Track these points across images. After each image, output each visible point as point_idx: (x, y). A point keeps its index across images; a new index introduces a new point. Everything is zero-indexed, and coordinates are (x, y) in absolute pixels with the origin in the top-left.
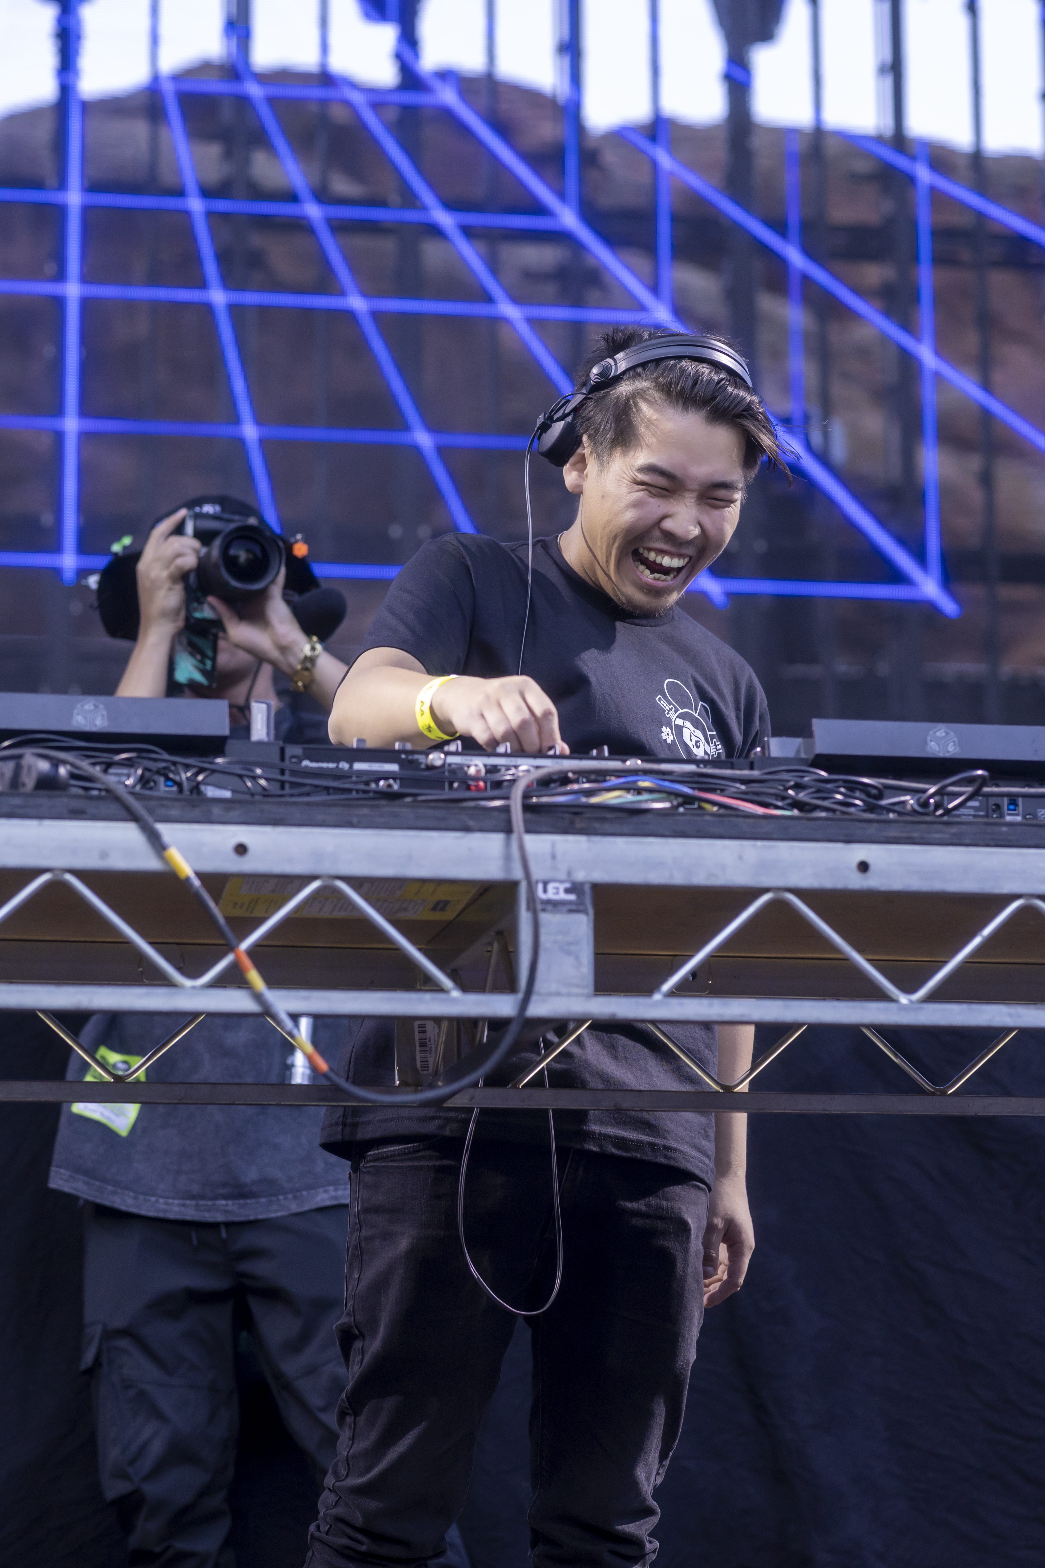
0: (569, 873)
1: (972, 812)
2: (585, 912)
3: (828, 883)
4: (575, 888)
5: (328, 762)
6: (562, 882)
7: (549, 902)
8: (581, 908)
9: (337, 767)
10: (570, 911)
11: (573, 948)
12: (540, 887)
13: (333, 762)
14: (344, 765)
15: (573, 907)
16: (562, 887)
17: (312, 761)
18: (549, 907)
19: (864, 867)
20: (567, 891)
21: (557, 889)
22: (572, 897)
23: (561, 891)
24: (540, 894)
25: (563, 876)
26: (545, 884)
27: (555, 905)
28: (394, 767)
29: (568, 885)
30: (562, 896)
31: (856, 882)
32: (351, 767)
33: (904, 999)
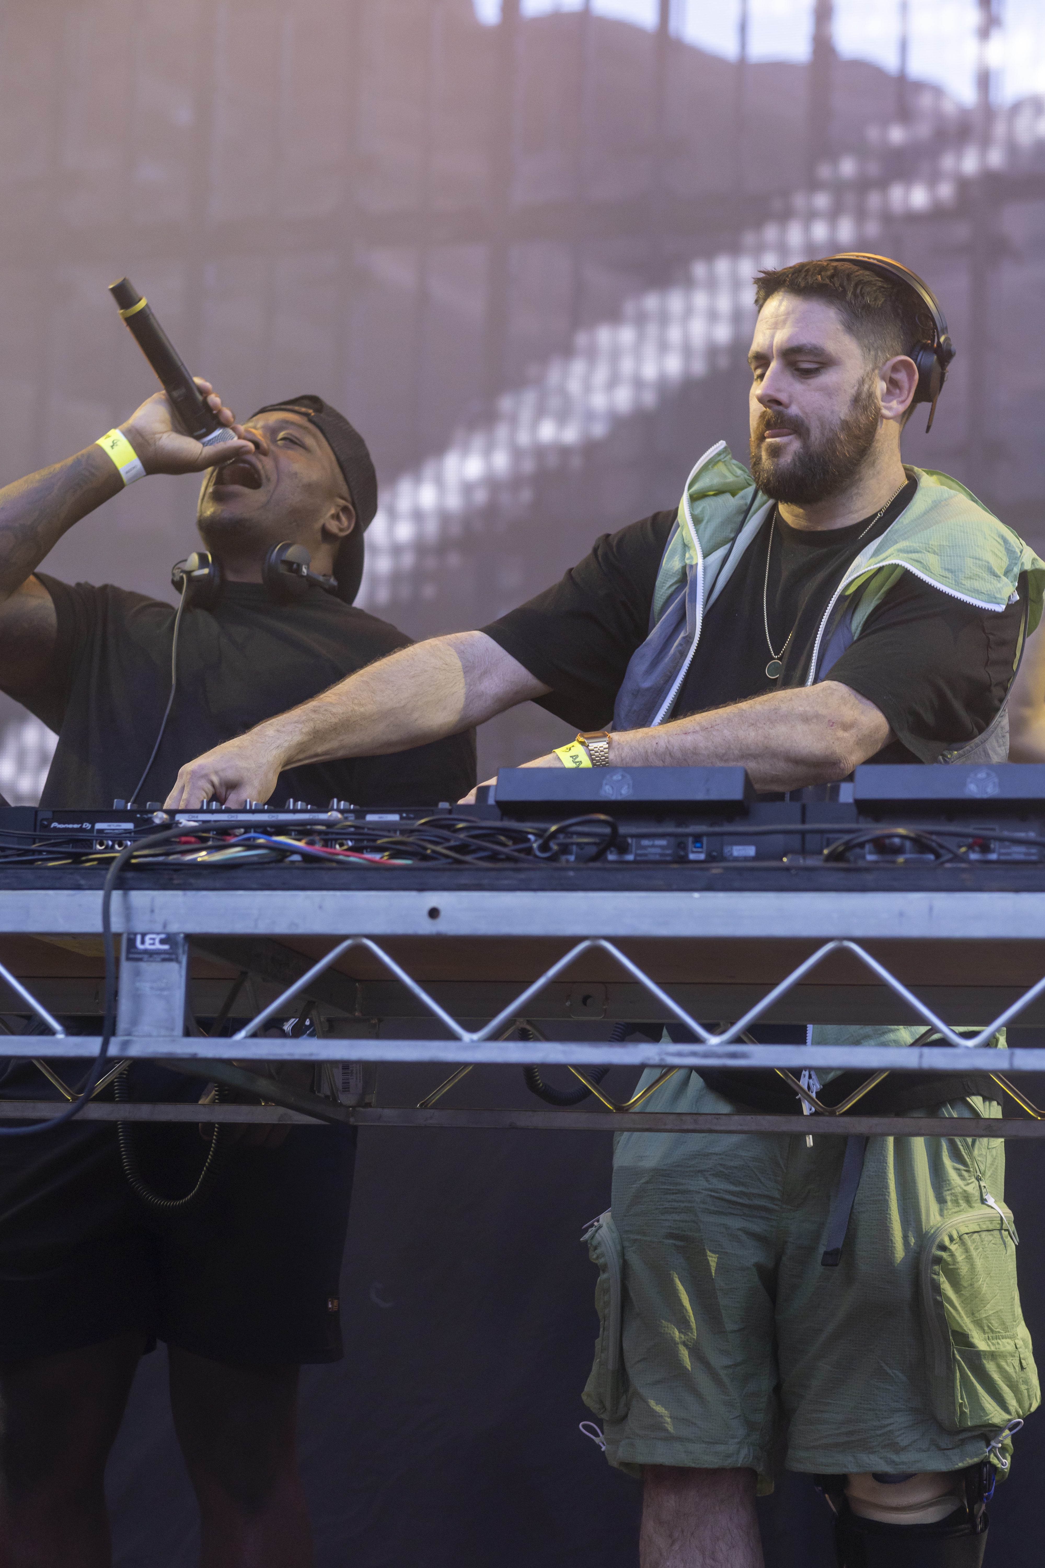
0: (165, 925)
1: (658, 851)
2: (177, 961)
3: (400, 929)
4: (168, 939)
5: (73, 824)
6: (158, 934)
7: (146, 952)
8: (173, 957)
9: (81, 827)
10: (164, 960)
11: (165, 993)
12: (139, 938)
13: (78, 824)
14: (87, 826)
15: (167, 956)
16: (158, 938)
17: (60, 823)
18: (146, 957)
19: (434, 913)
20: (162, 942)
21: (154, 939)
22: (166, 947)
23: (157, 941)
24: (139, 946)
25: (159, 928)
26: (144, 935)
27: (151, 954)
28: (130, 826)
29: (163, 936)
30: (158, 946)
31: (427, 927)
32: (93, 827)
33: (467, 1036)
